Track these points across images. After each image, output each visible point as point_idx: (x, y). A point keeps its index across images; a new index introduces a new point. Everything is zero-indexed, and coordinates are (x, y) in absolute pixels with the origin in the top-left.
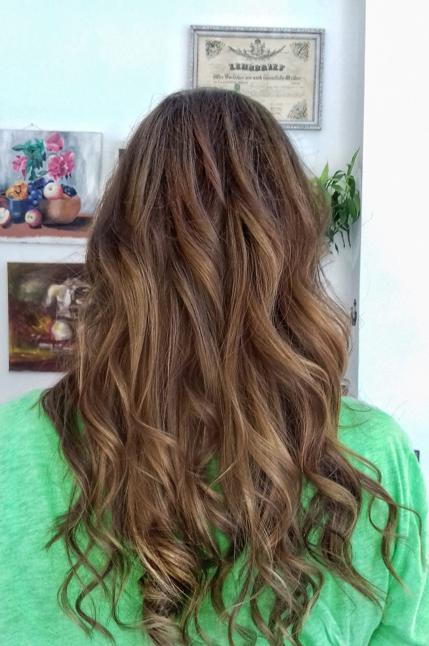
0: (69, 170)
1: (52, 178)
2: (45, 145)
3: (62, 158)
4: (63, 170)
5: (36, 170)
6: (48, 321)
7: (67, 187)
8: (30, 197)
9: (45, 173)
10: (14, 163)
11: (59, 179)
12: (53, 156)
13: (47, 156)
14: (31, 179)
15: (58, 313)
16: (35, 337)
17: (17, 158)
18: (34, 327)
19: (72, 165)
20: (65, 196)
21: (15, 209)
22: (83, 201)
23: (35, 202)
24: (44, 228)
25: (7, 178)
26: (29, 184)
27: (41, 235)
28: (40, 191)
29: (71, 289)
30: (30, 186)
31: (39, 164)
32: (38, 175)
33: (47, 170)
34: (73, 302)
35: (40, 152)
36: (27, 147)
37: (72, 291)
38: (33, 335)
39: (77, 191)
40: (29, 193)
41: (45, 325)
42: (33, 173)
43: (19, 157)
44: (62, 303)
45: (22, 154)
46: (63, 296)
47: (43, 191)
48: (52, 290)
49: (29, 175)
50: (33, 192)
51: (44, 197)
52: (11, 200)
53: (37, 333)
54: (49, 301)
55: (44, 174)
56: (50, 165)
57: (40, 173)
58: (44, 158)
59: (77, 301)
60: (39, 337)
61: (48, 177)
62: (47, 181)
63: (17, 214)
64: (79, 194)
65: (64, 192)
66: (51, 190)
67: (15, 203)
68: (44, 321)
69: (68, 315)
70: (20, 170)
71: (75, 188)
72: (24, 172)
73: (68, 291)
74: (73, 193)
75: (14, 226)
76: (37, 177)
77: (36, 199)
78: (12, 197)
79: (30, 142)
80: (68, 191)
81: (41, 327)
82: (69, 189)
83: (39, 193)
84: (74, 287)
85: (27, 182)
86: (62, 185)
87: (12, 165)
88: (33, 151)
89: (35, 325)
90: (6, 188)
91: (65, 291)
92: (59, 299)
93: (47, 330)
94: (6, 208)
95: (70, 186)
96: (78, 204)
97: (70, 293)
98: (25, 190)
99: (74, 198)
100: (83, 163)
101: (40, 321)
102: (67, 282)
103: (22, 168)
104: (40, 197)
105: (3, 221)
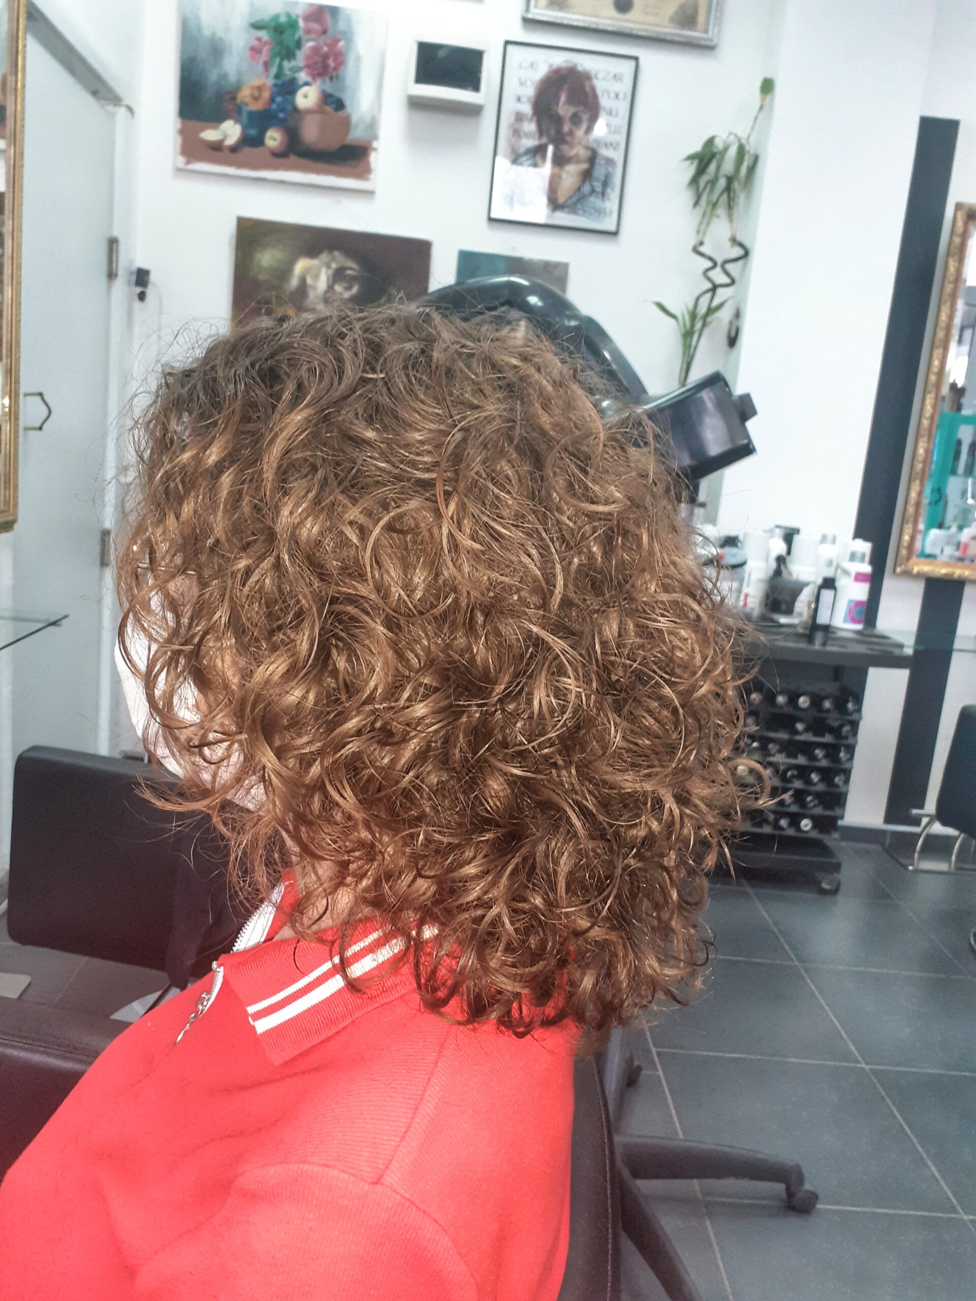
0: (336, 69)
1: (309, 79)
2: (301, 23)
3: (326, 49)
4: (325, 67)
5: (287, 65)
7: (331, 95)
8: (274, 106)
9: (299, 69)
10: (253, 49)
11: (319, 81)
12: (310, 44)
13: (303, 42)
14: (277, 76)
17: (256, 43)
19: (340, 58)
20: (328, 109)
21: (250, 124)
22: (354, 119)
23: (281, 115)
24: (293, 158)
25: (239, 73)
26: (275, 85)
27: (288, 168)
28: (289, 97)
29: (329, 267)
30: (276, 89)
31: (289, 54)
32: (288, 73)
33: (302, 64)
35: (293, 35)
36: (273, 24)
37: (330, 272)
39: (345, 102)
40: (272, 100)
42: (280, 67)
43: (259, 39)
44: (314, 288)
45: (264, 35)
46: (316, 277)
47: (294, 98)
48: (301, 265)
49: (274, 70)
50: (279, 99)
51: (295, 109)
52: (245, 109)
54: (294, 282)
55: (297, 71)
56: (308, 58)
57: (291, 69)
58: (299, 44)
61: (303, 76)
62: (301, 82)
63: (253, 132)
64: (349, 109)
65: (326, 103)
66: (306, 97)
67: (251, 114)
70: (261, 61)
71: (343, 97)
72: (267, 65)
73: (324, 270)
74: (340, 105)
75: (247, 151)
76: (285, 75)
77: (282, 110)
78: (246, 105)
79: (277, 17)
80: (332, 102)
82: (333, 99)
83: (287, 101)
84: (334, 266)
85: (270, 82)
86: (323, 91)
87: (248, 53)
88: (282, 33)
90: (237, 88)
91: (319, 271)
92: (309, 281)
94: (237, 121)
95: (335, 93)
96: (346, 123)
97: (326, 273)
98: (266, 95)
99: (341, 114)
100: (358, 59)
102: (324, 256)
103: (264, 57)
104: (289, 107)
105: (231, 141)
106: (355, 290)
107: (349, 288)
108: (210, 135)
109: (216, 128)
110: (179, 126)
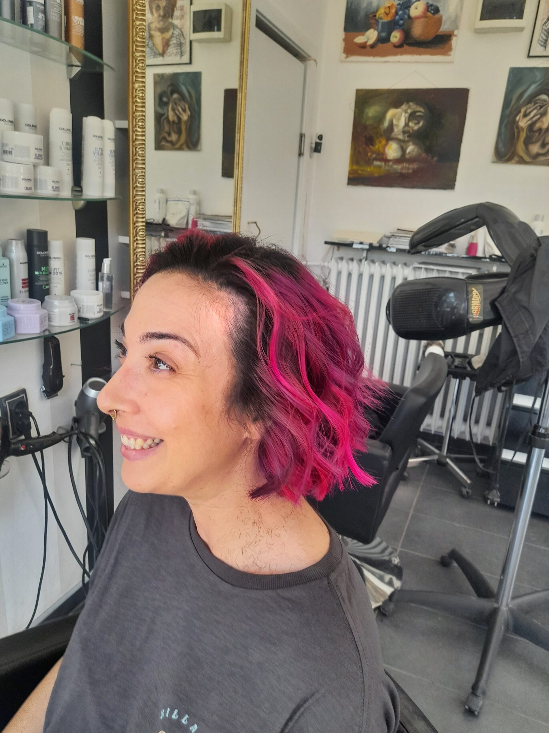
6: (384, 142)
7: (432, 5)
8: (397, 17)
15: (393, 135)
16: (371, 156)
18: (371, 147)
20: (429, 14)
21: (383, 31)
22: (443, 20)
23: (401, 22)
27: (402, 53)
28: (407, 11)
29: (406, 112)
30: (399, 6)
34: (407, 125)
37: (407, 115)
38: (369, 154)
39: (440, 9)
40: (396, 13)
41: (380, 146)
44: (397, 126)
46: (399, 120)
47: (409, 11)
48: (390, 114)
50: (400, 13)
51: (409, 17)
52: (381, 21)
53: (373, 152)
54: (386, 124)
59: (411, 124)
60: (374, 156)
63: (384, 34)
64: (441, 12)
65: (428, 11)
66: (417, 9)
67: (383, 24)
68: (380, 142)
69: (401, 137)
71: (439, 6)
74: (437, 10)
75: (380, 46)
77: (402, 19)
78: (381, 19)
80: (432, 10)
81: (377, 147)
82: (433, 8)
83: (405, 13)
84: (409, 111)
86: (427, 3)
89: (372, 145)
90: (377, 9)
91: (402, 115)
92: (395, 122)
93: (381, 150)
94: (375, 29)
95: (435, 4)
96: (439, 22)
97: (405, 116)
98: (393, 11)
99: (435, 17)
101: (377, 142)
102: (404, 106)
104: (406, 17)
105: (371, 42)
106: (421, 124)
107: (418, 123)
108: (360, 39)
109: (363, 35)
110: (344, 37)
